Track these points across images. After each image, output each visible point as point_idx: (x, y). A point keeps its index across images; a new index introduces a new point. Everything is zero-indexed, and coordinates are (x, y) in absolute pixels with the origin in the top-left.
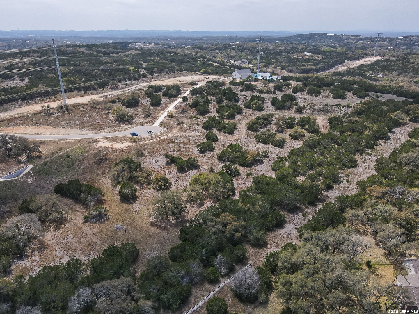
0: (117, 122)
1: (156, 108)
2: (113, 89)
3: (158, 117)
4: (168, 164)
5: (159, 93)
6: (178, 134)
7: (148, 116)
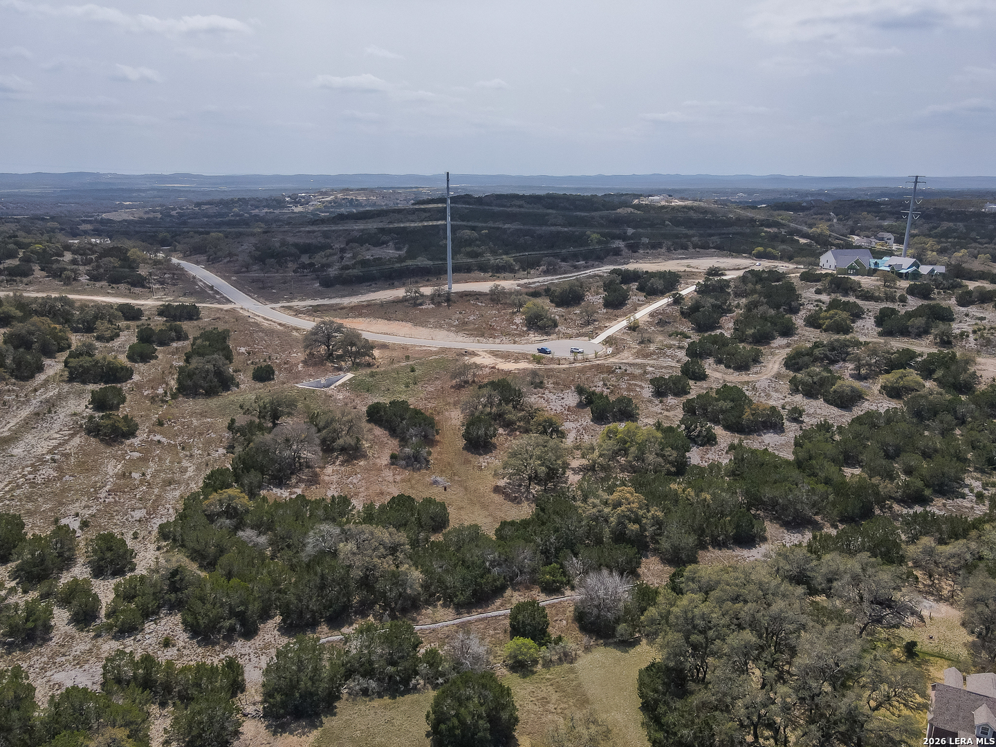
0: (525, 329)
1: (610, 311)
2: (546, 273)
3: (606, 327)
4: (580, 405)
5: (631, 285)
6: (631, 360)
7: (588, 323)
